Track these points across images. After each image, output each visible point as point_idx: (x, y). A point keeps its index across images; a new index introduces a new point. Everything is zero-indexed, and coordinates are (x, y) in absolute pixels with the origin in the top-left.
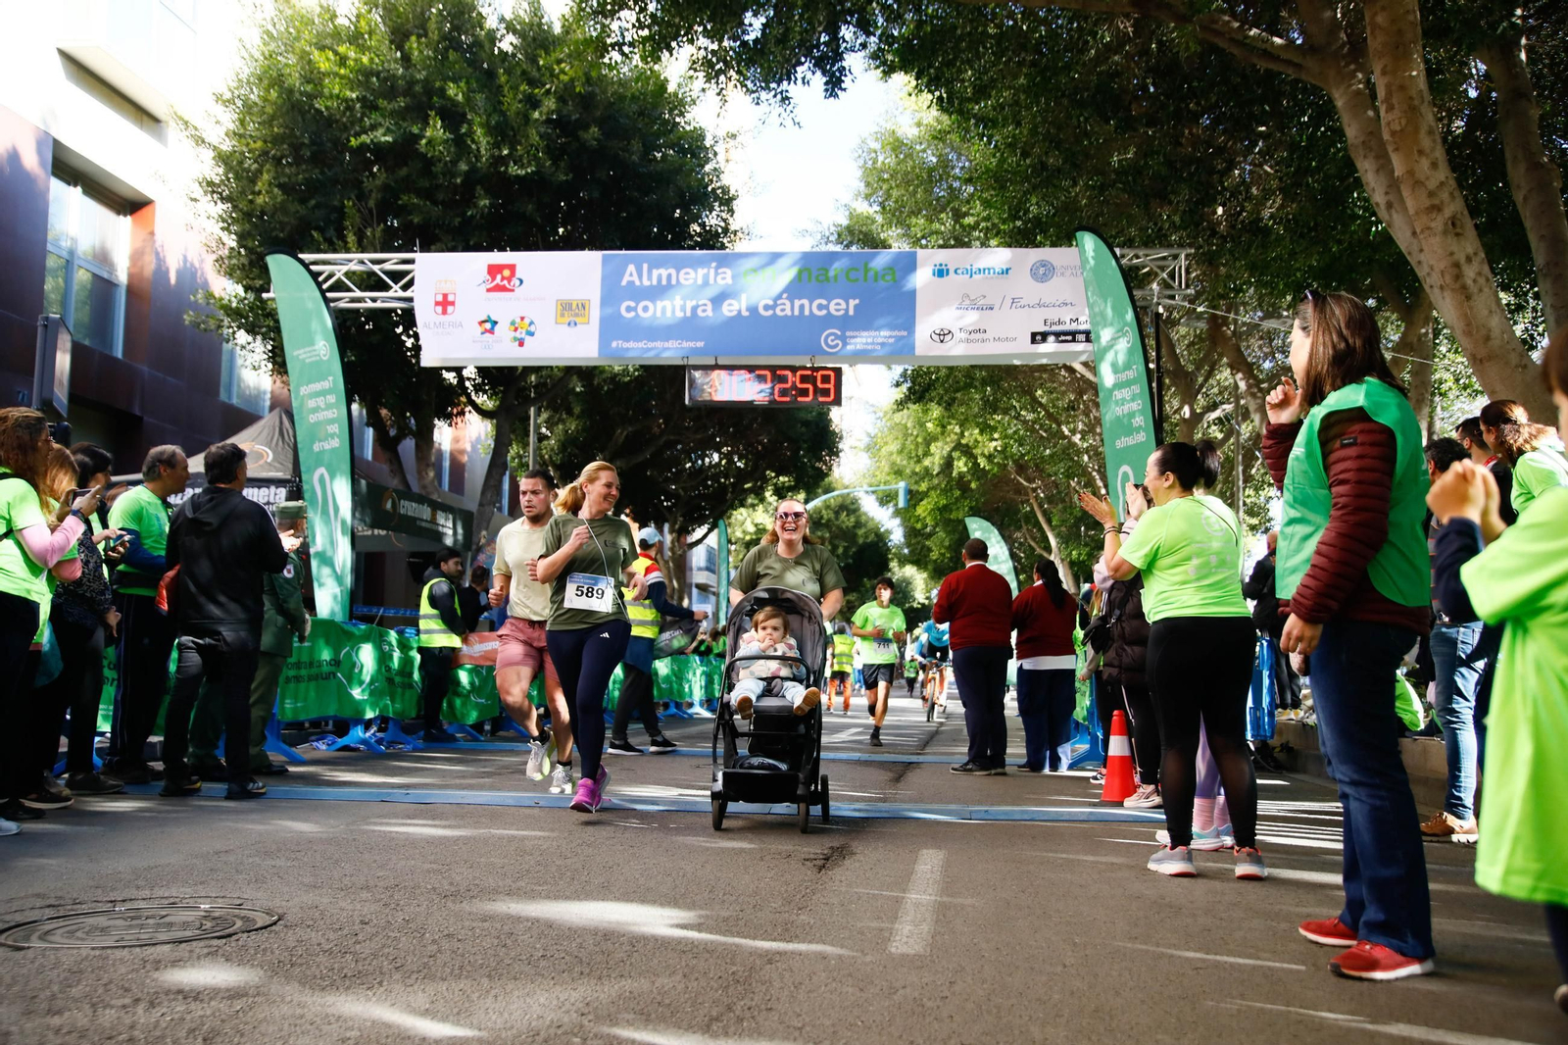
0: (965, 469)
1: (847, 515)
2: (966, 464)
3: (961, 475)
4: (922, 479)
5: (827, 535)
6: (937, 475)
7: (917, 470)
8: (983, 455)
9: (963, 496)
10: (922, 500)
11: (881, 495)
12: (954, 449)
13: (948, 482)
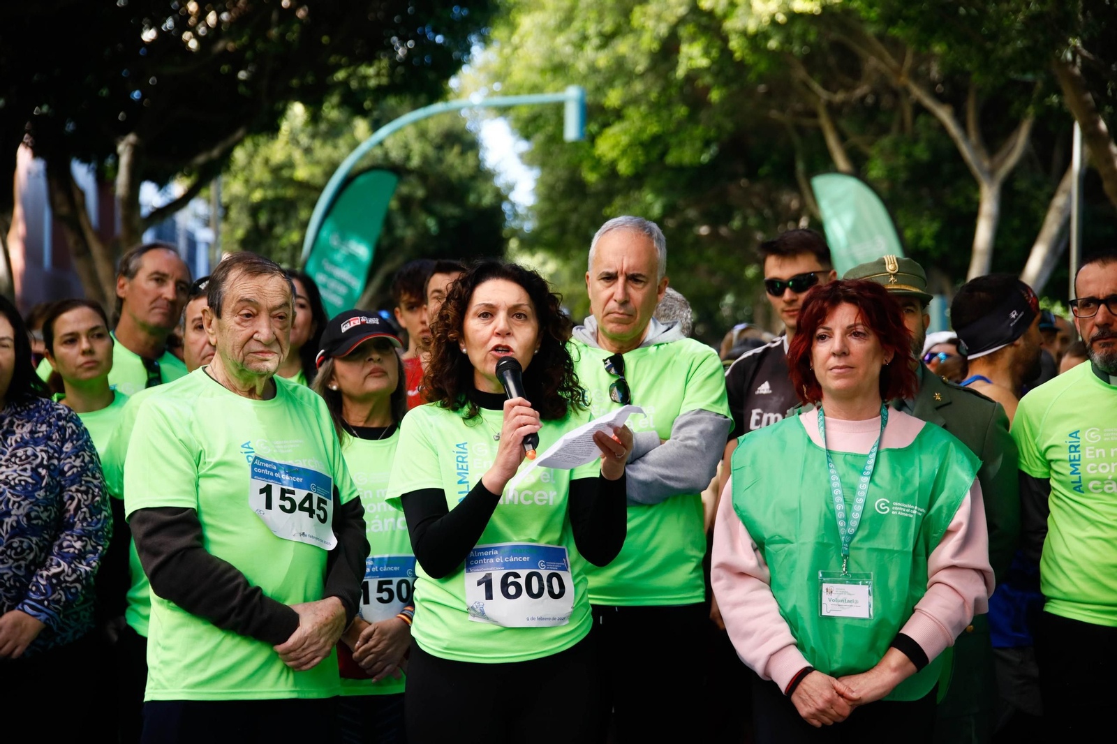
0: (703, 62)
1: (463, 153)
2: (706, 53)
3: (692, 76)
4: (610, 82)
5: (420, 193)
6: (642, 76)
7: (603, 60)
8: (744, 33)
9: (692, 118)
10: (606, 125)
11: (525, 113)
12: (682, 21)
13: (664, 90)
